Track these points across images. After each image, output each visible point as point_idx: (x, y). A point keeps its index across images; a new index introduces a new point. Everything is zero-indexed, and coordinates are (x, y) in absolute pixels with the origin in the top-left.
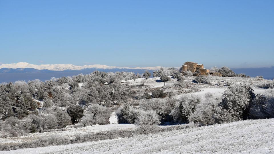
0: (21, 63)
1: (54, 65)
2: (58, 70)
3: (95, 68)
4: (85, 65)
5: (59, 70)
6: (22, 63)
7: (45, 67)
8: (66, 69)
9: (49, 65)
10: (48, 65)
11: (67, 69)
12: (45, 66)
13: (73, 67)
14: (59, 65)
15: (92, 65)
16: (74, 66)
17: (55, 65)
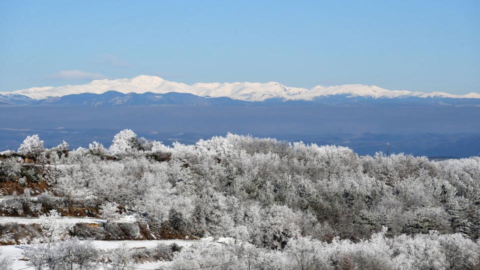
0: (143, 77)
1: (231, 85)
2: (250, 98)
3: (350, 95)
4: (319, 87)
5: (253, 100)
6: (147, 77)
7: (210, 91)
8: (271, 97)
9: (217, 85)
10: (215, 83)
11: (275, 95)
12: (209, 86)
13: (285, 90)
14: (246, 84)
15: (339, 85)
16: (287, 88)
17: (233, 84)
